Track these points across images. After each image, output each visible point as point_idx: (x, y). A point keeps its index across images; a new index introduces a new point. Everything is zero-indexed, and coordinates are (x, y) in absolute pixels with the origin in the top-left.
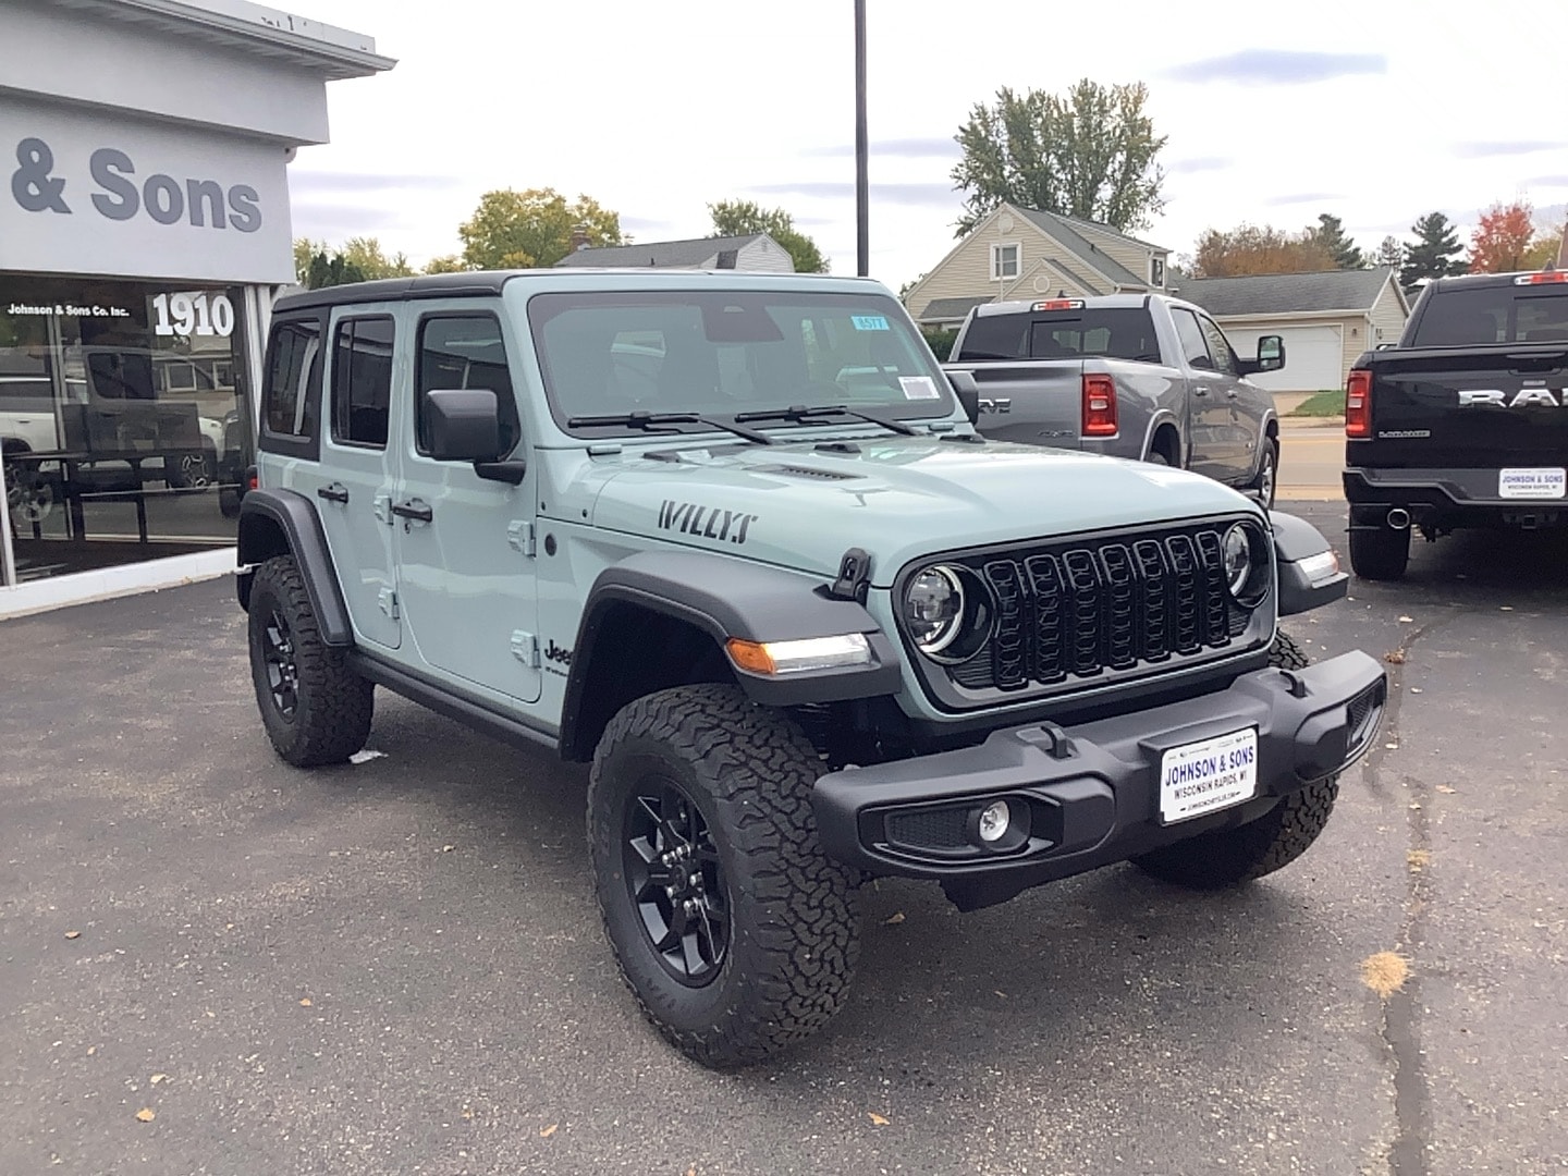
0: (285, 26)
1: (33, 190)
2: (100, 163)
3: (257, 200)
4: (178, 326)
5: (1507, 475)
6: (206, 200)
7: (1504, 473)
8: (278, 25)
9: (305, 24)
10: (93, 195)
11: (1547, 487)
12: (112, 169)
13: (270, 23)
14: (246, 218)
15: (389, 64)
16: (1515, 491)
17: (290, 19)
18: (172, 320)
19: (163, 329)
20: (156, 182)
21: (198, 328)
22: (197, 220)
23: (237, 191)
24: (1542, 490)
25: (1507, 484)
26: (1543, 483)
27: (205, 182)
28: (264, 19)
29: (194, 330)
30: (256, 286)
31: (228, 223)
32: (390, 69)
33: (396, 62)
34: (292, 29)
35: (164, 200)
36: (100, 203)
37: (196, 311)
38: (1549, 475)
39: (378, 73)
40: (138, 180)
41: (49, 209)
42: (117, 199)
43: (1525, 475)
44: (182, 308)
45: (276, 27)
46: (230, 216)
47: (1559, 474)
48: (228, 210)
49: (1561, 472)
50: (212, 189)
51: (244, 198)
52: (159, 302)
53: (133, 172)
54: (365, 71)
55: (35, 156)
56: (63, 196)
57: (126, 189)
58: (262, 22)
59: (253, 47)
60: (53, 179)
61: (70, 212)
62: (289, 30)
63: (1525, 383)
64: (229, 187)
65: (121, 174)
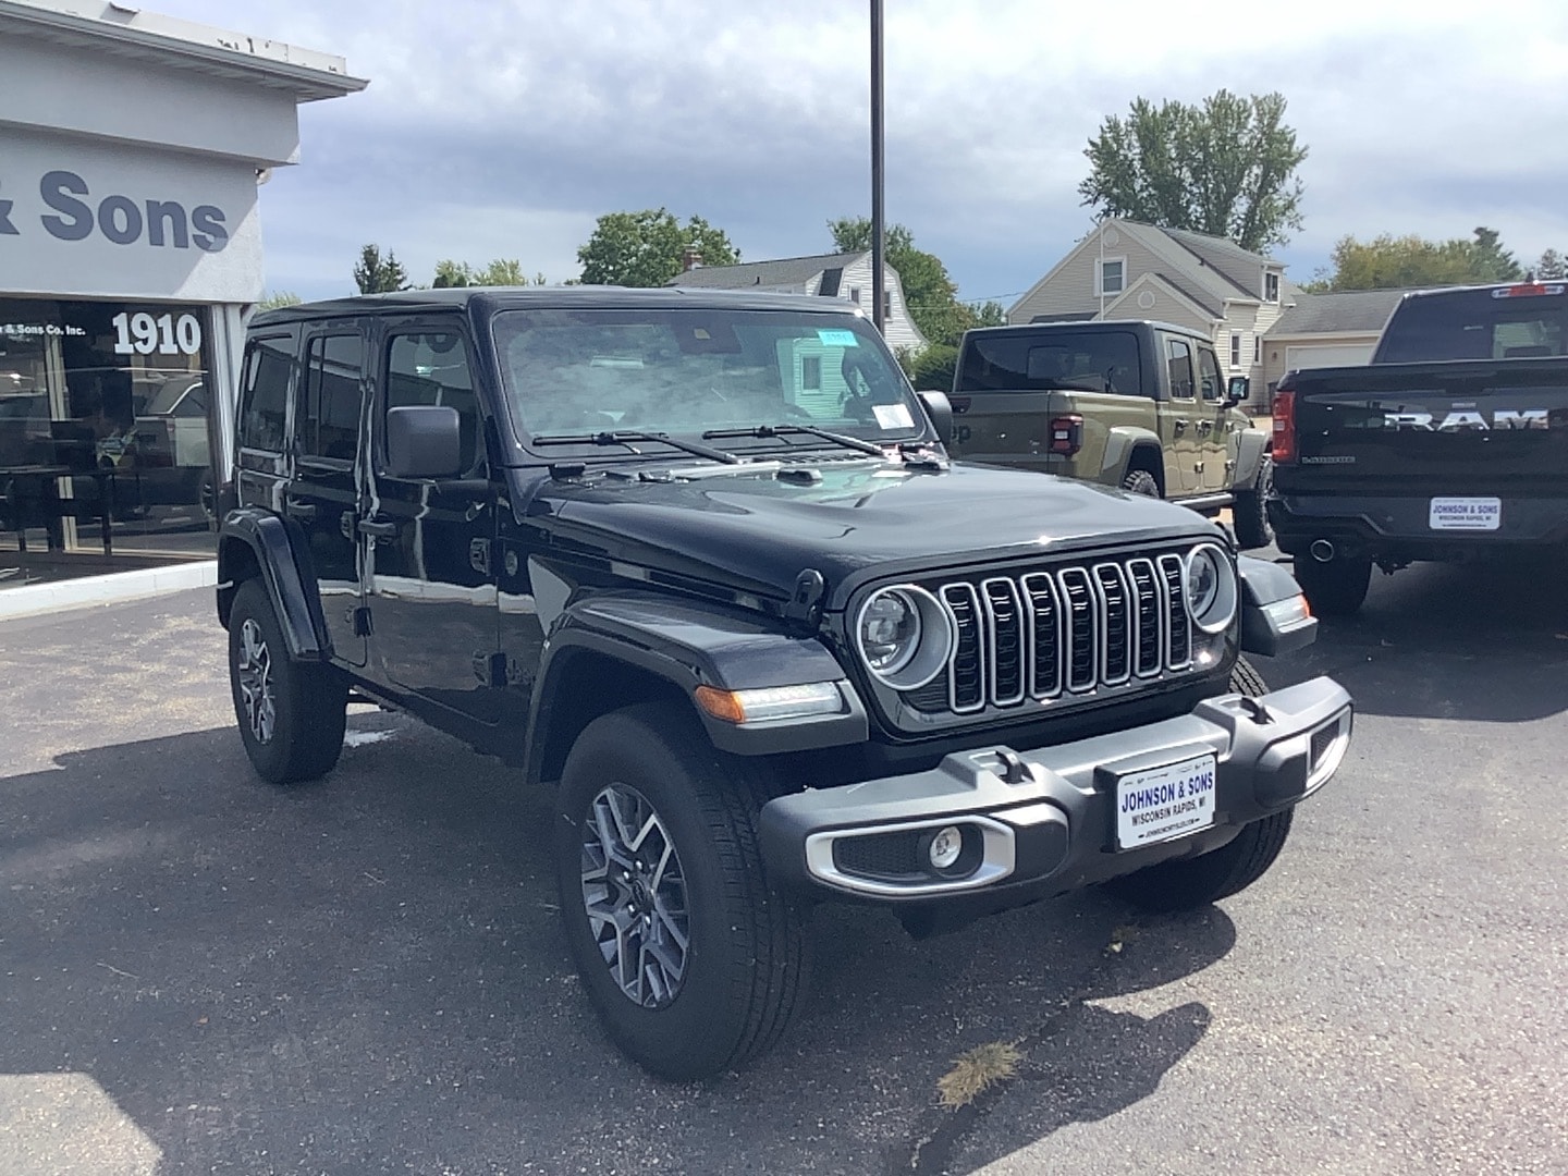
0: (245, 49)
2: (50, 186)
3: (224, 220)
4: (139, 345)
5: (1439, 504)
6: (167, 221)
7: (1435, 502)
8: (237, 47)
9: (267, 46)
10: (43, 217)
11: (1480, 518)
12: (64, 190)
13: (227, 45)
14: (211, 238)
15: (361, 85)
16: (1447, 522)
17: (250, 41)
18: (133, 339)
19: (123, 347)
20: (110, 204)
21: (161, 346)
22: (156, 239)
23: (200, 212)
24: (1474, 522)
25: (1438, 514)
26: (1476, 514)
27: (166, 203)
28: (221, 42)
29: (157, 348)
30: (224, 305)
31: (191, 241)
32: (361, 89)
33: (367, 82)
34: (252, 50)
35: (120, 220)
36: (51, 224)
37: (160, 331)
38: (1483, 505)
39: (349, 94)
40: (92, 202)
42: (68, 220)
43: (1458, 504)
44: (144, 326)
45: (234, 50)
46: (194, 236)
47: (1493, 504)
48: (192, 230)
49: (1496, 502)
50: (174, 209)
51: (209, 218)
52: (120, 321)
53: (87, 193)
54: (332, 91)
56: (9, 217)
57: (80, 211)
58: (219, 46)
59: (213, 70)
61: (18, 233)
62: (248, 52)
63: (1455, 405)
64: (193, 208)
65: (75, 196)
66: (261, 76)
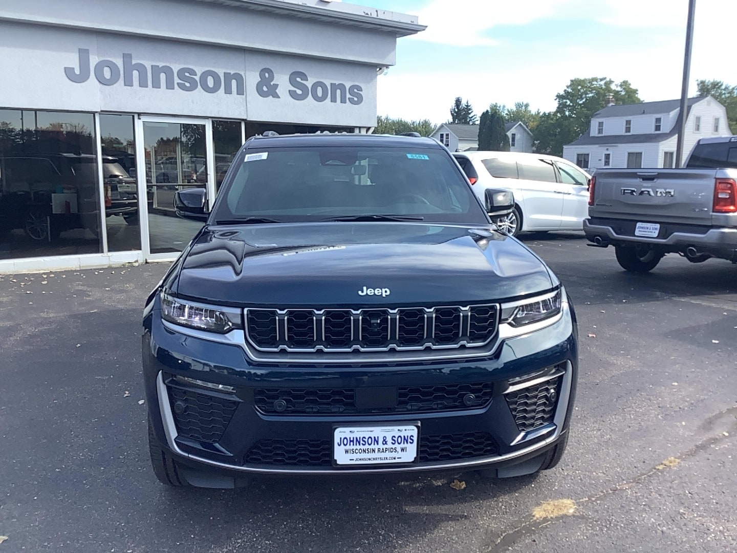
0: (374, 15)
1: (265, 89)
2: (294, 77)
3: (362, 91)
6: (338, 92)
10: (289, 91)
12: (298, 79)
13: (367, 14)
14: (356, 99)
15: (424, 28)
17: (377, 11)
20: (317, 84)
22: (334, 100)
23: (353, 87)
27: (338, 84)
28: (364, 12)
30: (360, 128)
31: (347, 101)
32: (424, 30)
33: (426, 27)
34: (377, 16)
35: (320, 92)
36: (292, 94)
39: (419, 33)
40: (309, 84)
41: (271, 96)
42: (299, 92)
45: (370, 16)
46: (349, 98)
48: (348, 96)
50: (342, 87)
51: (355, 90)
53: (307, 80)
54: (411, 32)
55: (267, 75)
56: (277, 91)
57: (304, 88)
58: (363, 14)
59: (360, 25)
60: (274, 84)
61: (279, 98)
62: (375, 16)
64: (349, 86)
65: (302, 82)
66: (380, 27)
